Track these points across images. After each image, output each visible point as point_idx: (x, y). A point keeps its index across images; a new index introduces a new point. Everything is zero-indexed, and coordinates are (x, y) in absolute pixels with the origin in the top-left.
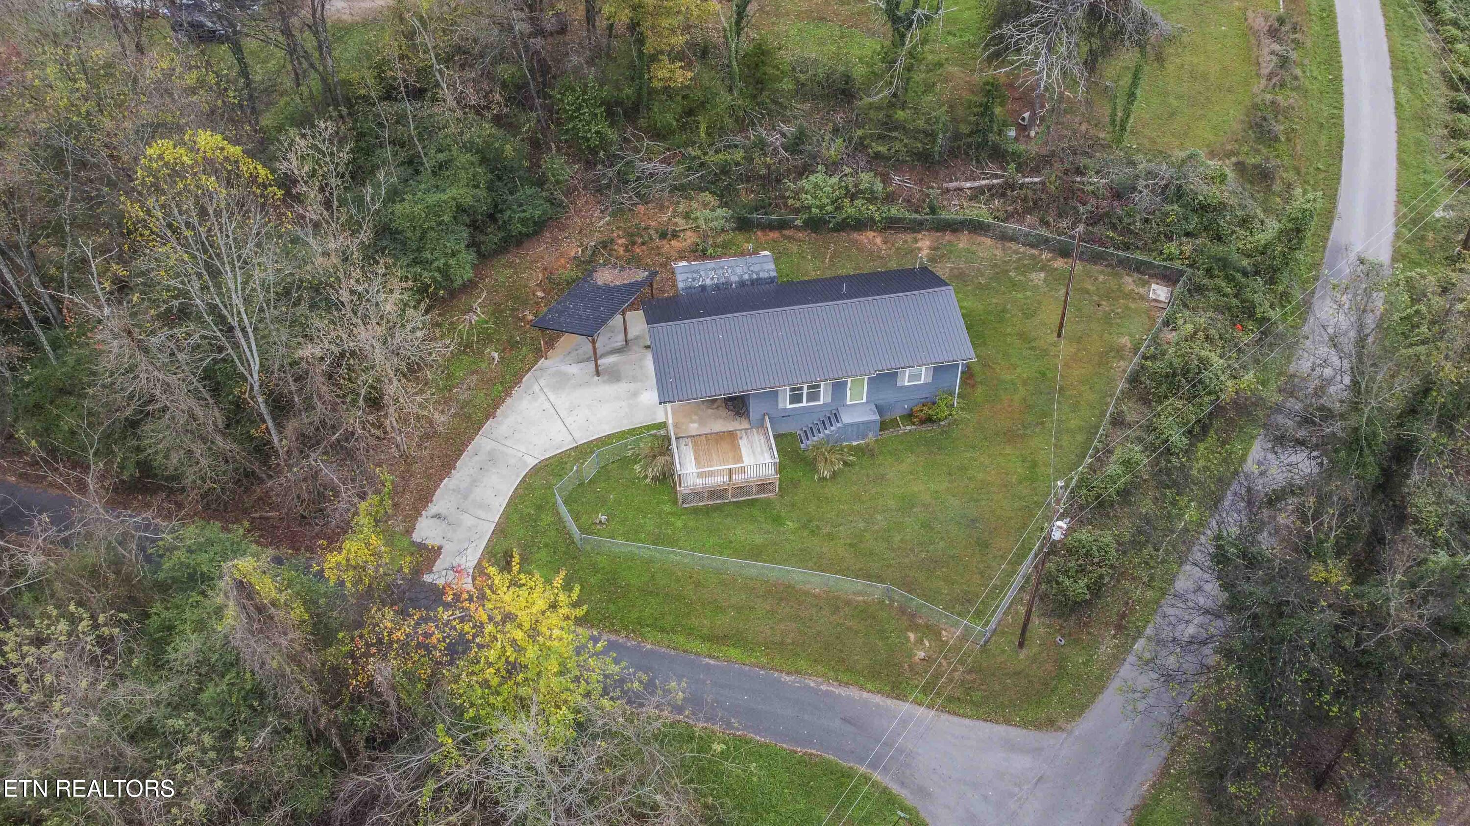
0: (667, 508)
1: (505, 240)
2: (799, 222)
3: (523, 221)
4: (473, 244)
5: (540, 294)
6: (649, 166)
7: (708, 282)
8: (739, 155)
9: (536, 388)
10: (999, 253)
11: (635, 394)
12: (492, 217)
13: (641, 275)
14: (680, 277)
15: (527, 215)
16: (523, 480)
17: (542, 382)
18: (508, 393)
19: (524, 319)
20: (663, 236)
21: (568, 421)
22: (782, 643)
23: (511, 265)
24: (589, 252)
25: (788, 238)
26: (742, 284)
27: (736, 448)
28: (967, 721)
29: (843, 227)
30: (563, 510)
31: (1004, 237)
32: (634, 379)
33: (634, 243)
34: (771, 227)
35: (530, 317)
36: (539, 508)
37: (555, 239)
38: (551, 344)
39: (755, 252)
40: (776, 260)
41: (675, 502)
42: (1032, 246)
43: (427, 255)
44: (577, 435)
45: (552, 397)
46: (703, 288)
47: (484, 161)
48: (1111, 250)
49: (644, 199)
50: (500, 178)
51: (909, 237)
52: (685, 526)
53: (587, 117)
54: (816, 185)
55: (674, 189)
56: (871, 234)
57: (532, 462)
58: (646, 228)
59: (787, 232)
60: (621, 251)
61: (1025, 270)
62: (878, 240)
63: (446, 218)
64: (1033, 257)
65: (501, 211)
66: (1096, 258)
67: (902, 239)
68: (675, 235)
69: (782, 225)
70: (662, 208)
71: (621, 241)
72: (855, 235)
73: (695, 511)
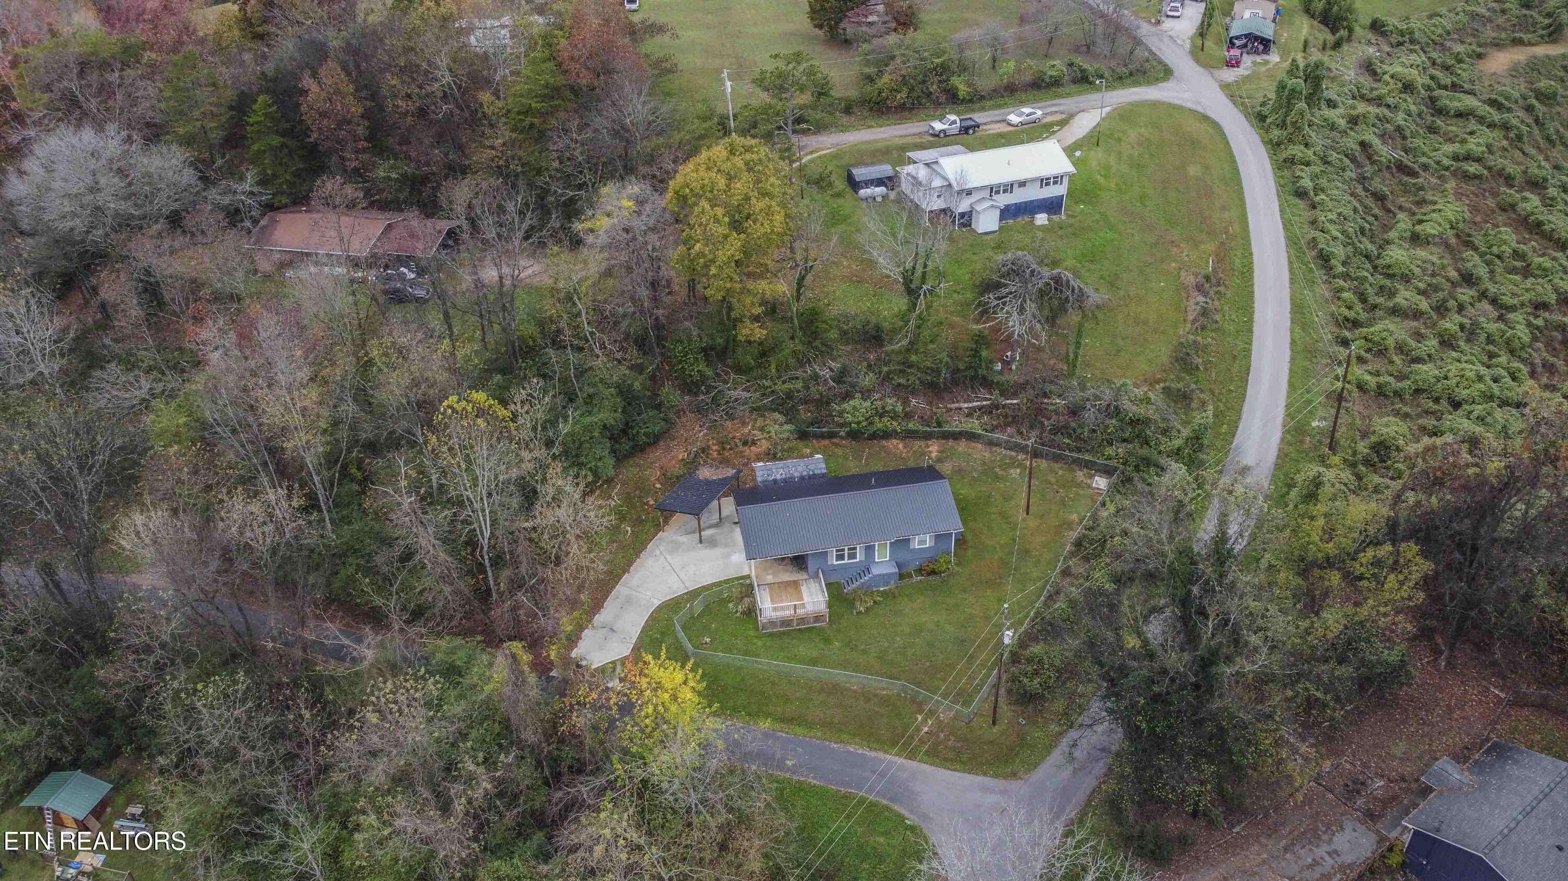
0: (751, 633)
1: (633, 447)
2: (842, 434)
3: (647, 435)
4: (613, 451)
5: (658, 486)
6: (734, 394)
7: (778, 477)
8: (799, 385)
9: (658, 552)
10: (987, 454)
11: (727, 556)
12: (624, 432)
13: (731, 472)
14: (759, 474)
15: (650, 430)
16: (651, 615)
17: (662, 548)
18: (638, 556)
19: (647, 504)
20: (745, 443)
21: (682, 575)
22: (831, 723)
23: (638, 465)
24: (692, 455)
25: (836, 445)
26: (802, 478)
27: (800, 592)
28: (956, 774)
29: (874, 436)
30: (681, 634)
31: (991, 443)
32: (727, 545)
33: (724, 449)
34: (822, 436)
35: (652, 502)
36: (663, 633)
37: (668, 447)
38: (666, 521)
39: (811, 455)
40: (826, 461)
41: (757, 628)
42: (1011, 449)
43: (583, 459)
44: (687, 585)
45: (668, 557)
46: (775, 481)
47: (621, 393)
48: (1067, 453)
49: (731, 417)
50: (629, 404)
51: (922, 443)
52: (764, 645)
53: (692, 360)
54: (854, 407)
55: (753, 410)
56: (895, 441)
57: (657, 603)
58: (734, 438)
59: (835, 440)
60: (715, 454)
61: (1006, 467)
62: (901, 446)
63: (596, 434)
64: (1012, 458)
65: (632, 428)
66: (1057, 458)
67: (918, 444)
68: (754, 443)
69: (831, 435)
70: (744, 424)
71: (714, 448)
72: (884, 442)
73: (771, 635)
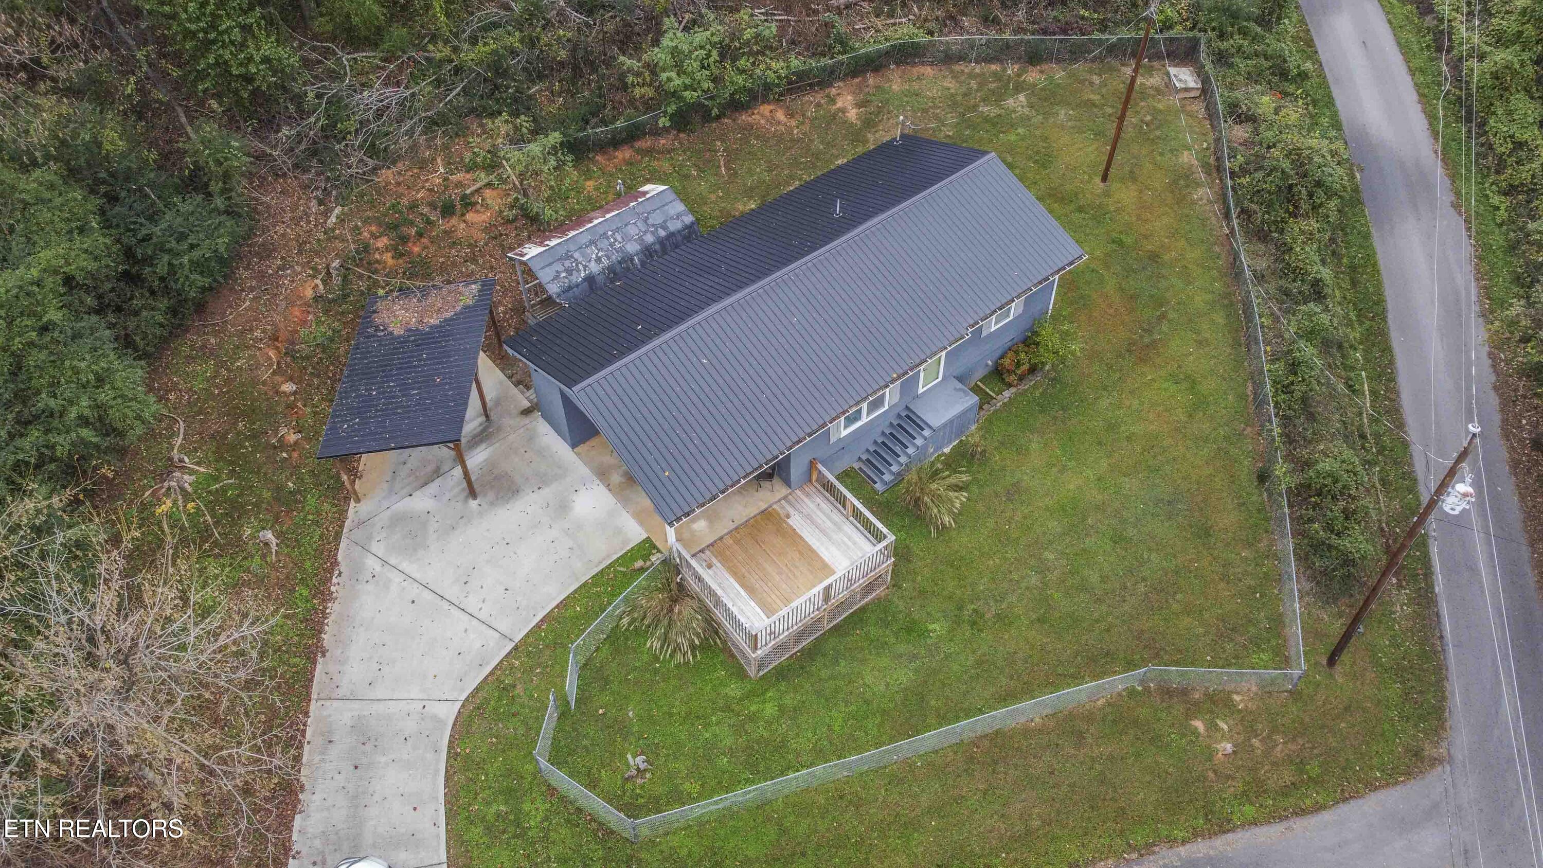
0: (734, 689)
1: (173, 311)
2: (663, 122)
3: (199, 266)
4: (126, 343)
5: (288, 387)
6: (371, 97)
7: (594, 268)
8: (514, 40)
9: (371, 563)
10: (949, 83)
11: (563, 507)
12: (130, 278)
14: (545, 276)
15: (203, 252)
16: (452, 755)
17: (378, 548)
18: (323, 594)
19: (282, 445)
20: (448, 210)
21: (472, 604)
23: (205, 352)
24: (337, 281)
25: (649, 152)
27: (794, 538)
29: (735, 106)
30: (560, 778)
31: (949, 58)
32: (543, 481)
33: (404, 239)
34: (616, 142)
35: (293, 437)
36: (509, 793)
37: (262, 276)
38: (355, 474)
39: (632, 192)
41: (740, 673)
42: (989, 60)
43: (45, 401)
44: (504, 626)
45: (405, 566)
46: (590, 279)
47: (72, 174)
48: (1097, 36)
49: (386, 158)
50: (113, 199)
51: (819, 97)
52: (782, 709)
55: (433, 123)
56: (766, 109)
57: (448, 712)
58: (413, 206)
59: (641, 144)
60: (388, 257)
61: (998, 96)
62: (780, 115)
63: (54, 315)
64: (997, 77)
65: (148, 261)
66: (1076, 53)
67: (811, 101)
68: (468, 203)
69: (632, 135)
70: (424, 165)
71: (383, 242)
72: (744, 118)
73: (781, 674)
